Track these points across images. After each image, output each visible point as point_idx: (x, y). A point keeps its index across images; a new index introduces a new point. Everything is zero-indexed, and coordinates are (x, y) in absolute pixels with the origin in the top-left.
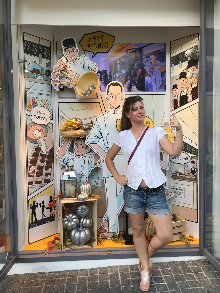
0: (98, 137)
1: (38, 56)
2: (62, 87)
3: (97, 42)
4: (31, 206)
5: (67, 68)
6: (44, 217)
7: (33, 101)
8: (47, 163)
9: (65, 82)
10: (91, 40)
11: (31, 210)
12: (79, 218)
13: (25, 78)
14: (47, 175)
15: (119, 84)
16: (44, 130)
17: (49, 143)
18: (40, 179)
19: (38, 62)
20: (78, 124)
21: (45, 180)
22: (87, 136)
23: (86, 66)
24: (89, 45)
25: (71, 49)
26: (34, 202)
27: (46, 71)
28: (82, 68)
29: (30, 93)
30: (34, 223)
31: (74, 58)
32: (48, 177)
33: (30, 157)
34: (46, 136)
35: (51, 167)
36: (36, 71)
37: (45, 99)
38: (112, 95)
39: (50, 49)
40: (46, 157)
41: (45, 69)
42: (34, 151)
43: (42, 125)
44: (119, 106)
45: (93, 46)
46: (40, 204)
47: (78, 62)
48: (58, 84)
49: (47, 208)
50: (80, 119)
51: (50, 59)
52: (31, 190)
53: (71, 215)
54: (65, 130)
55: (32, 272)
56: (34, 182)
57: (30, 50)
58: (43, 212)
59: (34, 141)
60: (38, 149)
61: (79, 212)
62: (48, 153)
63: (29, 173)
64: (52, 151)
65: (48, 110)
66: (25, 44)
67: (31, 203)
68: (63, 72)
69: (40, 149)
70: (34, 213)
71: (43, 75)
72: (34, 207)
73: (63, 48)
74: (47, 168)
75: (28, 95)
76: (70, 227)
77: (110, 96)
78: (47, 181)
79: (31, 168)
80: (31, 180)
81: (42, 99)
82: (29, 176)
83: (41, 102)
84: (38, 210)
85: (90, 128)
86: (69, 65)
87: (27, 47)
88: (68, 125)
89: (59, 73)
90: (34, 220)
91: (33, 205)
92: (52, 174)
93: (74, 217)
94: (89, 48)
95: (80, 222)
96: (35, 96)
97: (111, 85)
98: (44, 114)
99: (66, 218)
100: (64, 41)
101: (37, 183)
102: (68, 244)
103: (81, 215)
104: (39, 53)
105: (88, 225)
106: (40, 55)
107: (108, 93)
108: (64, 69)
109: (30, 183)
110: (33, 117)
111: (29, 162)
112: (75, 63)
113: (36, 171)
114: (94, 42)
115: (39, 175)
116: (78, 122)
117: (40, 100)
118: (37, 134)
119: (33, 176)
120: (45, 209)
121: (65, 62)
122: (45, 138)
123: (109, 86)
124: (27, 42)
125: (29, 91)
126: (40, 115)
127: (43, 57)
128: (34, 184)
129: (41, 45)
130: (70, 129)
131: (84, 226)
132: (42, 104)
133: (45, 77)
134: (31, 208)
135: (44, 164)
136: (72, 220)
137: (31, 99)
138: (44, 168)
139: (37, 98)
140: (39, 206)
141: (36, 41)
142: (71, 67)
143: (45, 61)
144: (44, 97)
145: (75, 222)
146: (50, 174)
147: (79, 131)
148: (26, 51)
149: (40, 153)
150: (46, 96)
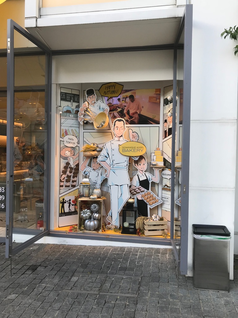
0: (106, 157)
1: (70, 101)
2: (85, 122)
3: (111, 90)
4: (61, 202)
5: (88, 109)
6: (70, 211)
7: (66, 132)
8: (73, 174)
9: (87, 119)
10: (106, 89)
11: (61, 205)
12: (92, 212)
13: (60, 116)
14: (73, 182)
15: (122, 120)
16: (73, 151)
17: (76, 159)
18: (68, 184)
19: (70, 105)
20: (94, 147)
21: (72, 185)
22: (99, 156)
23: (101, 107)
24: (105, 92)
25: (91, 96)
26: (63, 199)
27: (76, 111)
28: (99, 109)
29: (64, 126)
30: (62, 214)
31: (93, 102)
32: (74, 184)
33: (62, 169)
34: (74, 155)
35: (77, 177)
36: (68, 112)
37: (74, 130)
38: (117, 128)
39: (79, 95)
40: (74, 170)
41: (75, 110)
42: (65, 165)
43: (71, 148)
44: (122, 136)
45: (108, 92)
46: (68, 201)
47: (96, 105)
48: (83, 120)
49: (73, 205)
50: (96, 144)
51: (79, 102)
52: (62, 191)
53: (86, 210)
54: (85, 151)
55: (58, 244)
56: (64, 186)
57: (64, 98)
58: (69, 207)
59: (66, 158)
60: (68, 164)
61: (92, 208)
62: (75, 167)
63: (60, 180)
64: (78, 165)
65: (76, 137)
66: (62, 95)
67: (61, 199)
68: (86, 112)
69: (70, 163)
70: (63, 207)
71: (73, 114)
72: (63, 203)
73: (87, 96)
74: (74, 177)
75: (62, 128)
76: (84, 217)
77: (116, 128)
78: (74, 186)
79: (63, 176)
80: (62, 184)
81: (72, 130)
82: (61, 181)
83: (71, 132)
84: (66, 205)
85: (101, 151)
86: (90, 107)
87: (63, 96)
88: (87, 148)
89: (83, 112)
90: (63, 212)
91: (62, 201)
92: (77, 181)
93: (88, 211)
94: (105, 94)
95: (92, 215)
96: (67, 128)
97: (116, 121)
98: (73, 140)
99: (83, 211)
100: (87, 91)
101: (66, 186)
102: (82, 228)
103: (93, 210)
104: (71, 99)
105: (97, 217)
106: (72, 101)
107: (114, 126)
108: (86, 110)
109: (61, 186)
110: (65, 142)
111: (61, 172)
112: (94, 106)
113: (66, 178)
114: (109, 90)
115: (68, 181)
116: (95, 146)
117: (70, 131)
118: (68, 153)
119: (63, 182)
120: (71, 205)
121: (87, 106)
122: (73, 157)
123: (115, 122)
124: (63, 93)
125: (63, 125)
126: (70, 141)
127: (74, 101)
128: (64, 187)
129: (73, 94)
130: (88, 151)
131: (95, 218)
132: (72, 134)
133: (75, 115)
134: (61, 203)
135: (72, 174)
136: (86, 213)
137: (64, 130)
138: (72, 177)
139: (68, 129)
140: (67, 202)
141: (69, 91)
142: (91, 108)
143: (75, 104)
144: (73, 128)
145: (89, 214)
146: (75, 181)
147: (94, 152)
148: (62, 99)
149: (69, 166)
150: (75, 128)
